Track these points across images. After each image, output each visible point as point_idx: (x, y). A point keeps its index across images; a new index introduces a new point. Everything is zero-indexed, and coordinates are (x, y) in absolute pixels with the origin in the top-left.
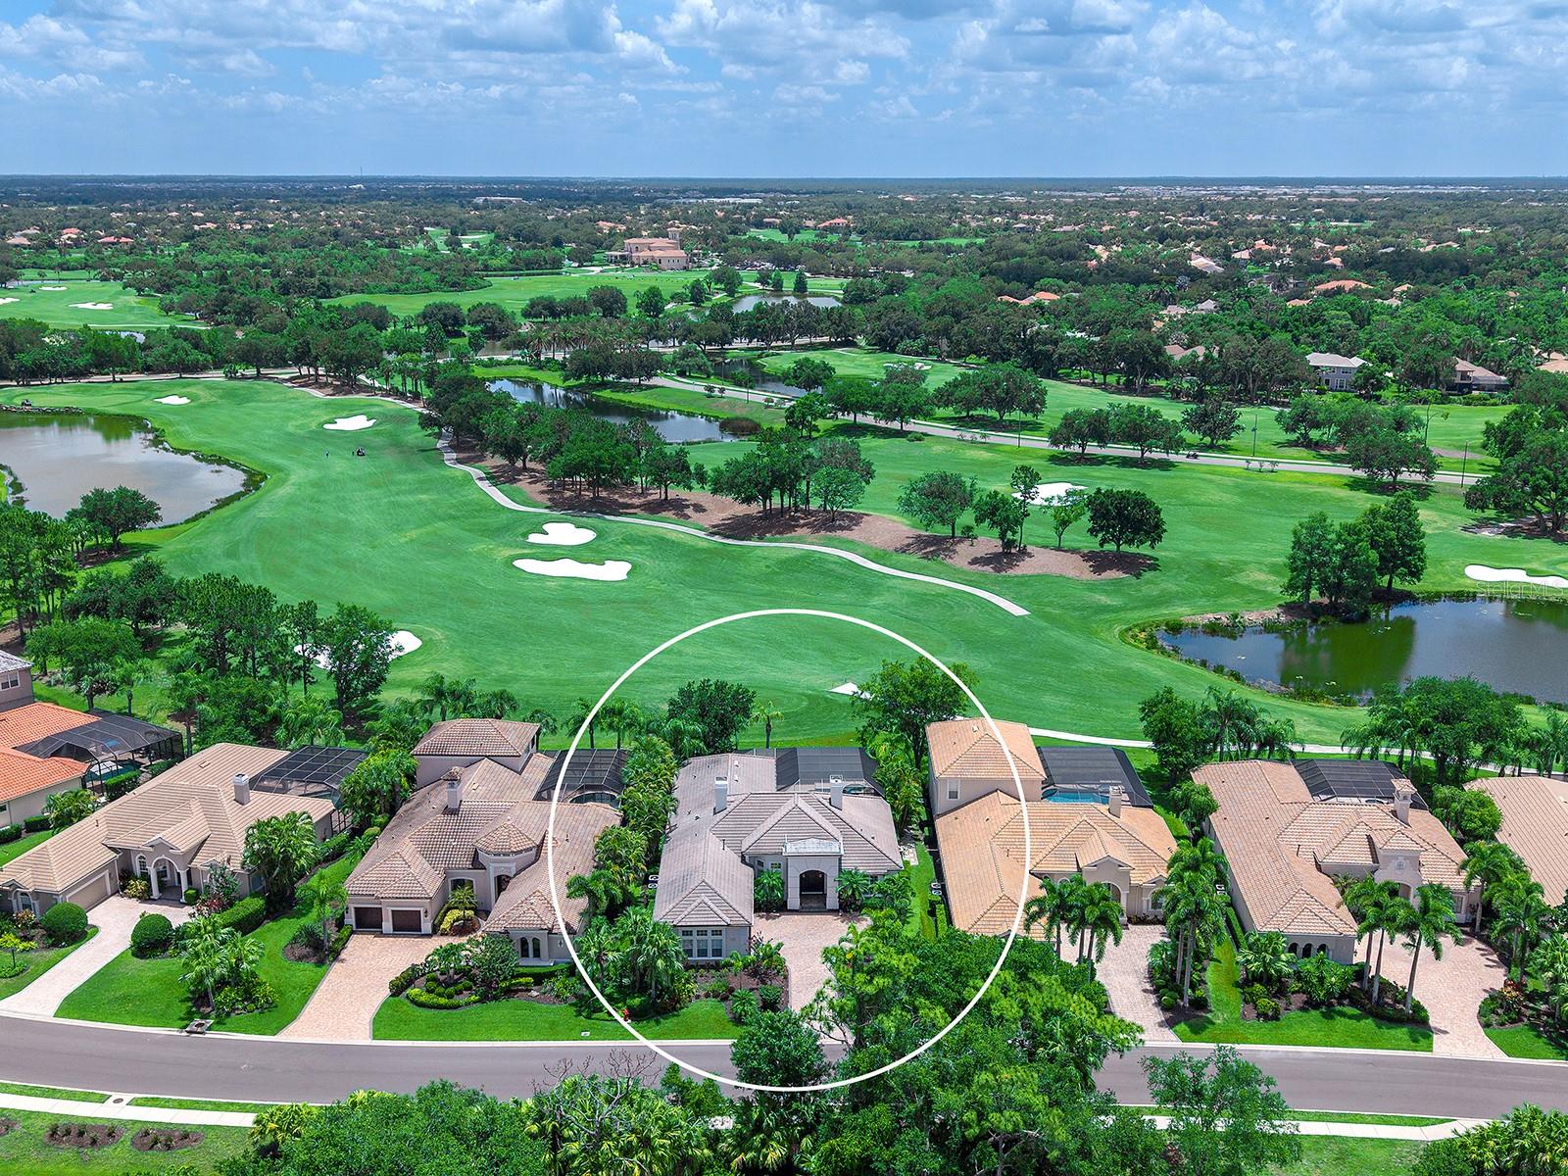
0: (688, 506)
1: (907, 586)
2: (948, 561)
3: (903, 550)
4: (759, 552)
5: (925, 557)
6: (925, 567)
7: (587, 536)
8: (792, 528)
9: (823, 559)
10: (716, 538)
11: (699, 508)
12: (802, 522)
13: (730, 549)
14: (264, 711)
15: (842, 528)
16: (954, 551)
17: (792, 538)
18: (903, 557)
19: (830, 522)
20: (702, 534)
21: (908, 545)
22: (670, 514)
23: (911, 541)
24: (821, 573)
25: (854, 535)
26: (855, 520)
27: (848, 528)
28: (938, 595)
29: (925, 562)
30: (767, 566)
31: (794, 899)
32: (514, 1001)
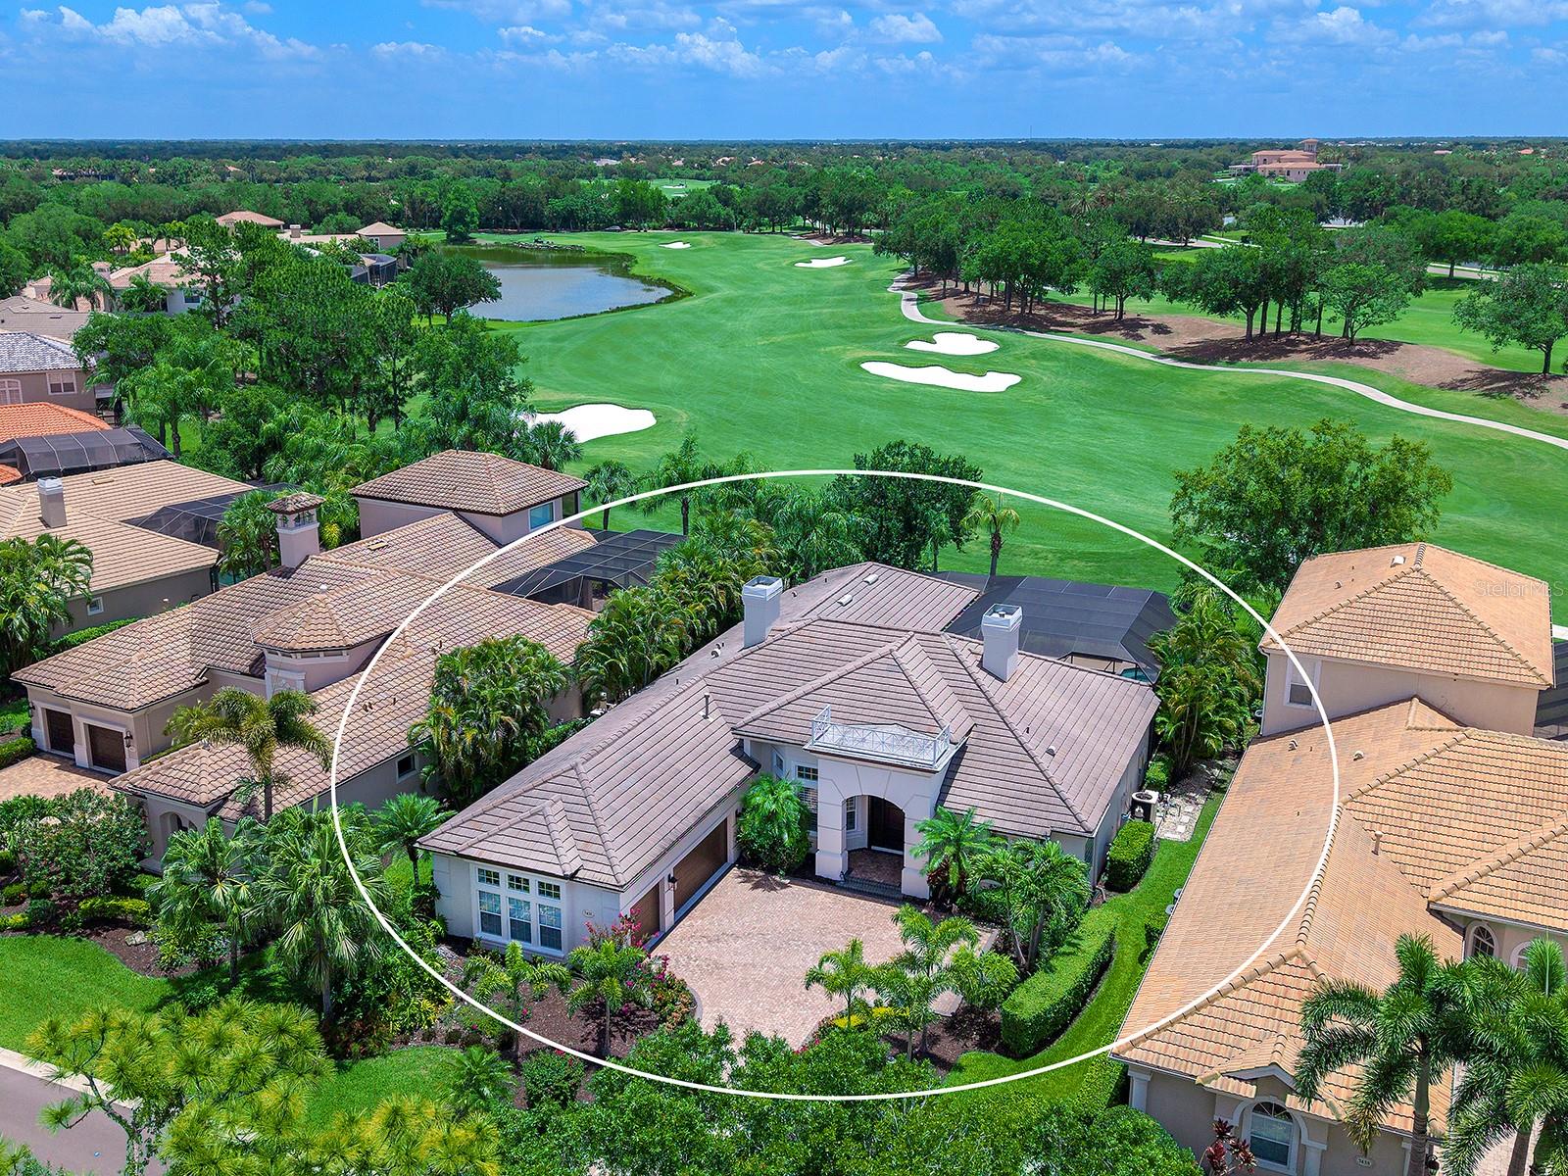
0: (1146, 326)
1: (1442, 428)
2: (1529, 400)
3: (1453, 387)
4: (1219, 377)
5: (1488, 394)
6: (1482, 407)
7: (988, 347)
8: (1285, 353)
9: (1316, 389)
10: (1168, 362)
11: (1161, 329)
12: (1303, 347)
13: (1176, 372)
14: (255, 430)
15: (1361, 354)
16: (1542, 389)
17: (1277, 365)
18: (1449, 395)
19: (1346, 347)
20: (1148, 356)
21: (1463, 381)
22: (1117, 335)
23: (1470, 376)
24: (1305, 406)
25: (1383, 363)
26: (1389, 347)
27: (1373, 356)
28: (1491, 443)
29: (1485, 400)
30: (1222, 393)
31: (831, 857)
32: (92, 944)
